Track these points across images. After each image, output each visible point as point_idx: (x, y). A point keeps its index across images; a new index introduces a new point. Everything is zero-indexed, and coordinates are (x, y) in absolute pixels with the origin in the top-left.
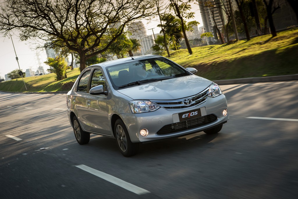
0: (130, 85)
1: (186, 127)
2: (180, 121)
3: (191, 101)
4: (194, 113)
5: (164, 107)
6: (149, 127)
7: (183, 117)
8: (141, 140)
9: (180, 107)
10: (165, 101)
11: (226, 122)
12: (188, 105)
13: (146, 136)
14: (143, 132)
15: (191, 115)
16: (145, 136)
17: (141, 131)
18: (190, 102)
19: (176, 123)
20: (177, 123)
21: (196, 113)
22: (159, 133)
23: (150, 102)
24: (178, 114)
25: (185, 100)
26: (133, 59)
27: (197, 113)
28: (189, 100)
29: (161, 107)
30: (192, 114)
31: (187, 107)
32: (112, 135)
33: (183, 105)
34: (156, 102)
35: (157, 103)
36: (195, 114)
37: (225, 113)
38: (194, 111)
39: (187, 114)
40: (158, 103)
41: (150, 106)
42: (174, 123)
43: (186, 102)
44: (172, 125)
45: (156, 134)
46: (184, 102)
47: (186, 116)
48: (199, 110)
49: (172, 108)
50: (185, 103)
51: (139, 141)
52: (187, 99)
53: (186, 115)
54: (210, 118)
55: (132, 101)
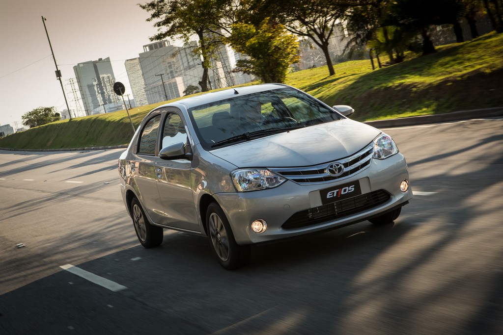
0: (233, 140)
1: (335, 214)
2: (323, 203)
3: (343, 167)
4: (347, 188)
5: (294, 180)
6: (267, 217)
7: (328, 197)
8: (255, 240)
9: (322, 178)
10: (295, 169)
11: (407, 202)
12: (337, 174)
13: (263, 232)
14: (257, 226)
15: (343, 193)
16: (261, 232)
17: (254, 223)
18: (340, 169)
19: (316, 208)
20: (318, 207)
21: (352, 189)
22: (285, 226)
23: (268, 172)
24: (318, 192)
25: (332, 166)
26: (236, 93)
27: (353, 189)
28: (338, 165)
29: (287, 180)
30: (345, 191)
31: (335, 178)
32: (201, 232)
33: (327, 173)
34: (280, 170)
35: (280, 173)
36: (349, 190)
37: (404, 186)
38: (348, 185)
39: (335, 192)
40: (283, 173)
41: (268, 178)
42: (312, 207)
43: (332, 169)
44: (309, 211)
45: (279, 228)
46: (329, 170)
47: (333, 195)
48: (356, 183)
49: (307, 181)
50: (332, 171)
51: (250, 241)
52: (334, 165)
53: (333, 193)
54: (378, 197)
55: (236, 170)
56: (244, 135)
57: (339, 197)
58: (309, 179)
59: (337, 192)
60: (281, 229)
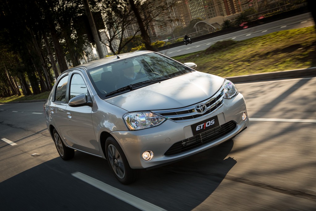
0: (120, 91)
1: (201, 142)
2: (194, 135)
3: (205, 106)
4: (210, 122)
5: (171, 119)
6: (154, 148)
7: (197, 130)
8: (145, 166)
9: (192, 116)
10: (172, 111)
11: (246, 128)
12: (202, 113)
13: (150, 159)
14: (146, 155)
15: (207, 126)
17: (144, 153)
18: (204, 108)
19: (188, 139)
20: (190, 138)
21: (212, 122)
22: (167, 154)
23: (151, 114)
24: (190, 126)
25: (198, 107)
26: (118, 58)
27: (214, 122)
28: (202, 106)
29: (166, 119)
30: (208, 124)
31: (201, 115)
32: (102, 156)
33: (196, 113)
34: (160, 112)
35: (161, 114)
36: (211, 123)
37: (244, 117)
38: (210, 119)
39: (202, 125)
40: (163, 114)
41: (152, 119)
42: (186, 138)
43: (198, 109)
44: (183, 141)
45: (163, 156)
46: (197, 110)
47: (200, 128)
48: (215, 118)
49: (181, 119)
50: (199, 111)
51: (142, 167)
52: (199, 106)
53: (201, 126)
54: (229, 127)
55: (127, 114)
56: (128, 86)
57: (205, 129)
58: (183, 117)
59: (203, 125)
60: (164, 156)
